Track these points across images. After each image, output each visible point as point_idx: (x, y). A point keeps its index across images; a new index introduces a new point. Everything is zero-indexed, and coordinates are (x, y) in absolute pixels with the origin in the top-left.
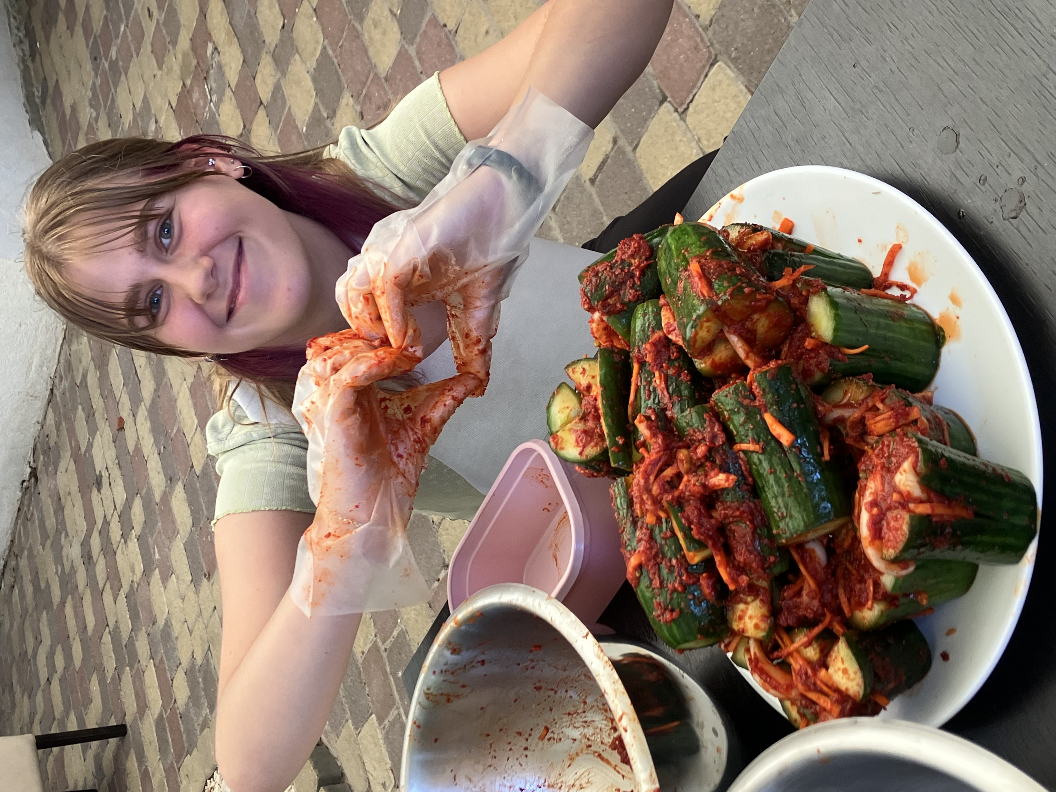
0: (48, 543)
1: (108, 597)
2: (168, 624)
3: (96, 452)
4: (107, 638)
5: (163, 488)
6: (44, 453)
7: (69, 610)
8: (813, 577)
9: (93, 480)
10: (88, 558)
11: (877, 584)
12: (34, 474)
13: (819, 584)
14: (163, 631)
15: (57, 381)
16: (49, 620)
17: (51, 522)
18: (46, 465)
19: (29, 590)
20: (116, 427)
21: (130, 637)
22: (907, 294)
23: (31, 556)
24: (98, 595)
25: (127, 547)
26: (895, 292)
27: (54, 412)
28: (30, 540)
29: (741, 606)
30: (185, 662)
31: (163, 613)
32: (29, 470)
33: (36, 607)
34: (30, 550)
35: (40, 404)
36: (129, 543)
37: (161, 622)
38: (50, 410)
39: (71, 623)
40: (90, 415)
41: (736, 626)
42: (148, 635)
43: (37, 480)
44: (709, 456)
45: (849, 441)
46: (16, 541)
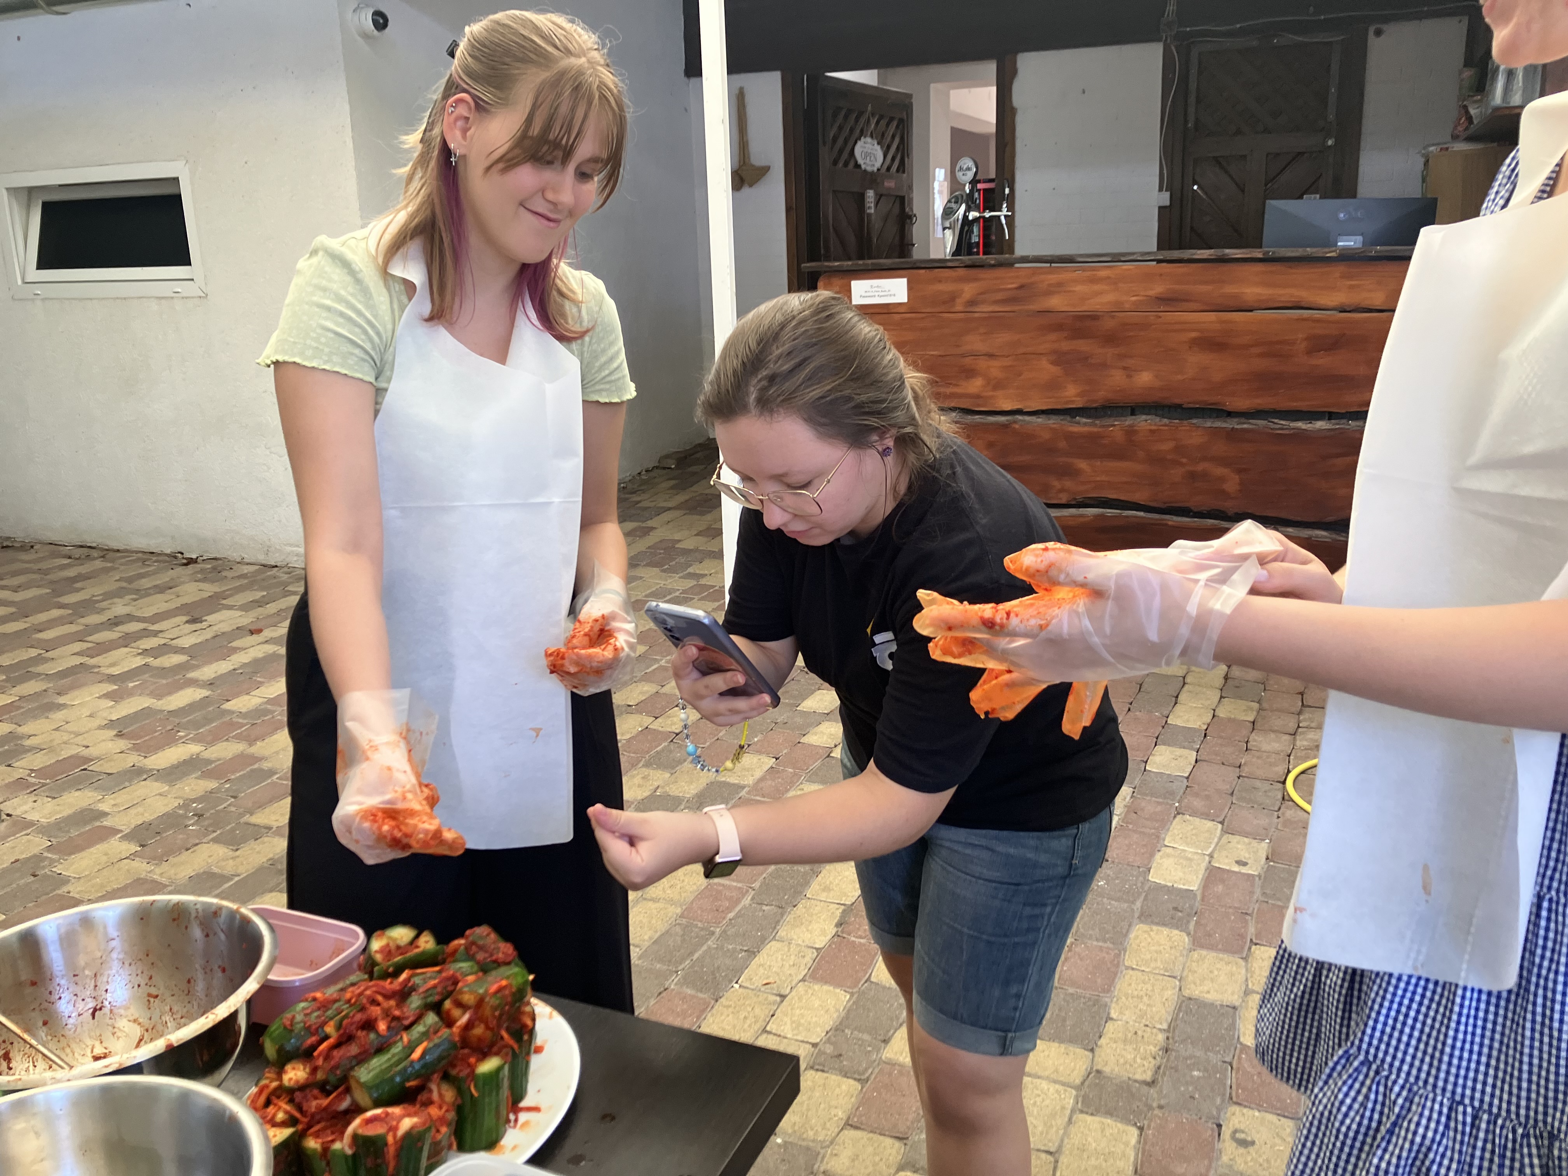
0: (124, 584)
1: (78, 647)
2: (64, 706)
3: (225, 614)
4: (33, 652)
5: (201, 678)
6: (214, 568)
7: (55, 613)
8: (329, 1104)
9: (196, 616)
10: (116, 622)
11: (333, 1141)
12: (191, 561)
13: (325, 1109)
14: (53, 703)
15: (286, 569)
16: (41, 596)
17: (146, 583)
18: (202, 571)
19: (71, 573)
20: (253, 628)
21: (39, 674)
22: (512, 1124)
23: (106, 570)
24: (79, 637)
25: (135, 656)
26: (512, 1117)
27: (256, 571)
28: (122, 568)
29: (302, 1067)
30: (22, 730)
31: (73, 700)
32: (194, 556)
33: (52, 582)
34: (112, 569)
35: (261, 558)
36: (139, 657)
37: (61, 700)
38: (257, 567)
39: (43, 617)
40: (259, 603)
41: (288, 1067)
42: (45, 691)
43: (186, 564)
44: (396, 1019)
45: (419, 1097)
46: (119, 555)
